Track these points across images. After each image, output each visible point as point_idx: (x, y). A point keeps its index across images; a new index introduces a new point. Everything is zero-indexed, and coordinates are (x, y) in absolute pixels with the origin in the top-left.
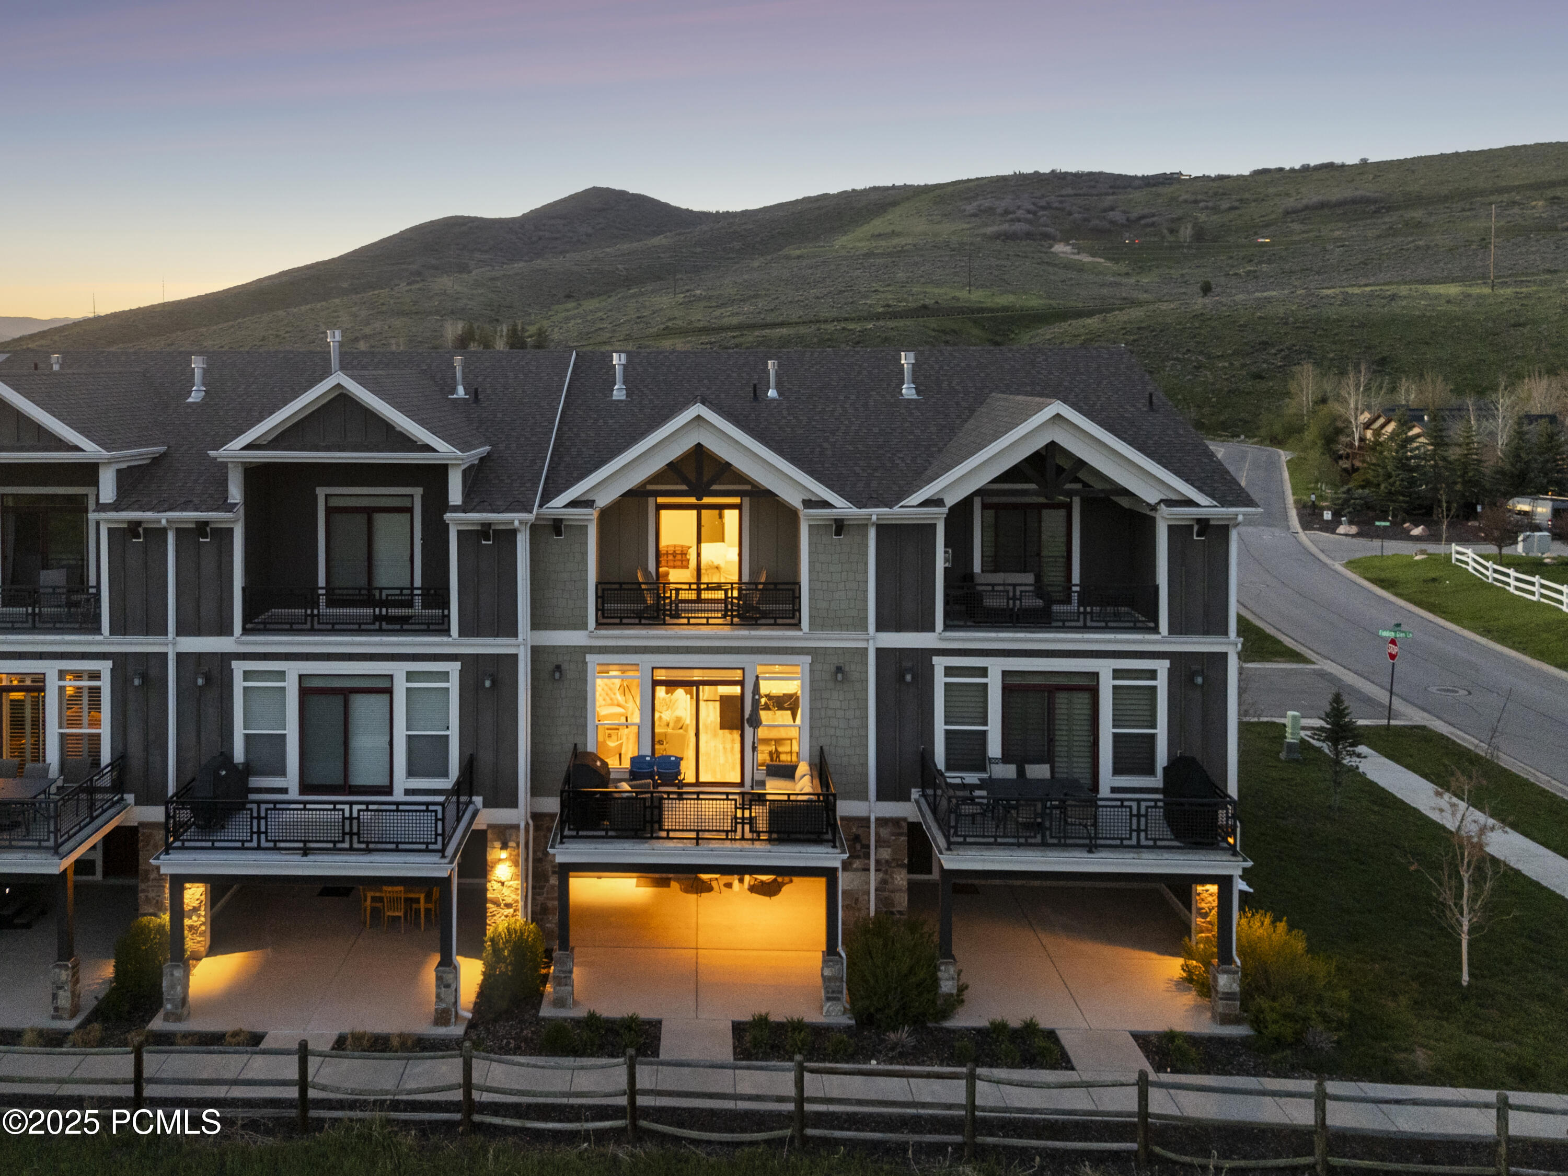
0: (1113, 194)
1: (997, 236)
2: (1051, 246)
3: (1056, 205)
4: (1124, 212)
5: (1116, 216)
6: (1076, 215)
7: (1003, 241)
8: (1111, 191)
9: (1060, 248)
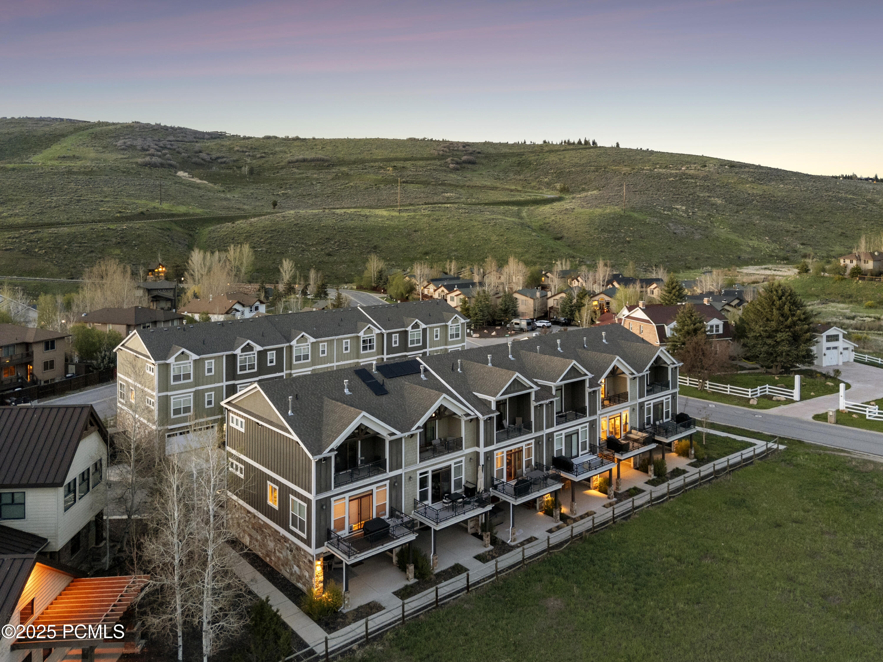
0: (197, 142)
1: (145, 165)
2: (176, 173)
3: (169, 146)
4: (208, 154)
5: (203, 155)
6: (183, 154)
7: (149, 167)
8: (195, 140)
9: (181, 173)
